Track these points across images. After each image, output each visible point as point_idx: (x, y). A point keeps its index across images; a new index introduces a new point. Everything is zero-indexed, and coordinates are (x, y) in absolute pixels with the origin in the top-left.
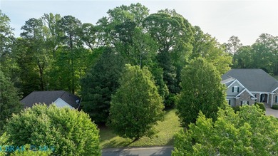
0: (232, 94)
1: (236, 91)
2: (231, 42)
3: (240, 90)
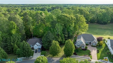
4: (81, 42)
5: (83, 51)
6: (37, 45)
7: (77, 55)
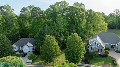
0: (95, 45)
1: (97, 44)
2: (115, 12)
3: (99, 44)
4: (97, 43)
5: (101, 58)
6: (29, 47)
7: (89, 63)
